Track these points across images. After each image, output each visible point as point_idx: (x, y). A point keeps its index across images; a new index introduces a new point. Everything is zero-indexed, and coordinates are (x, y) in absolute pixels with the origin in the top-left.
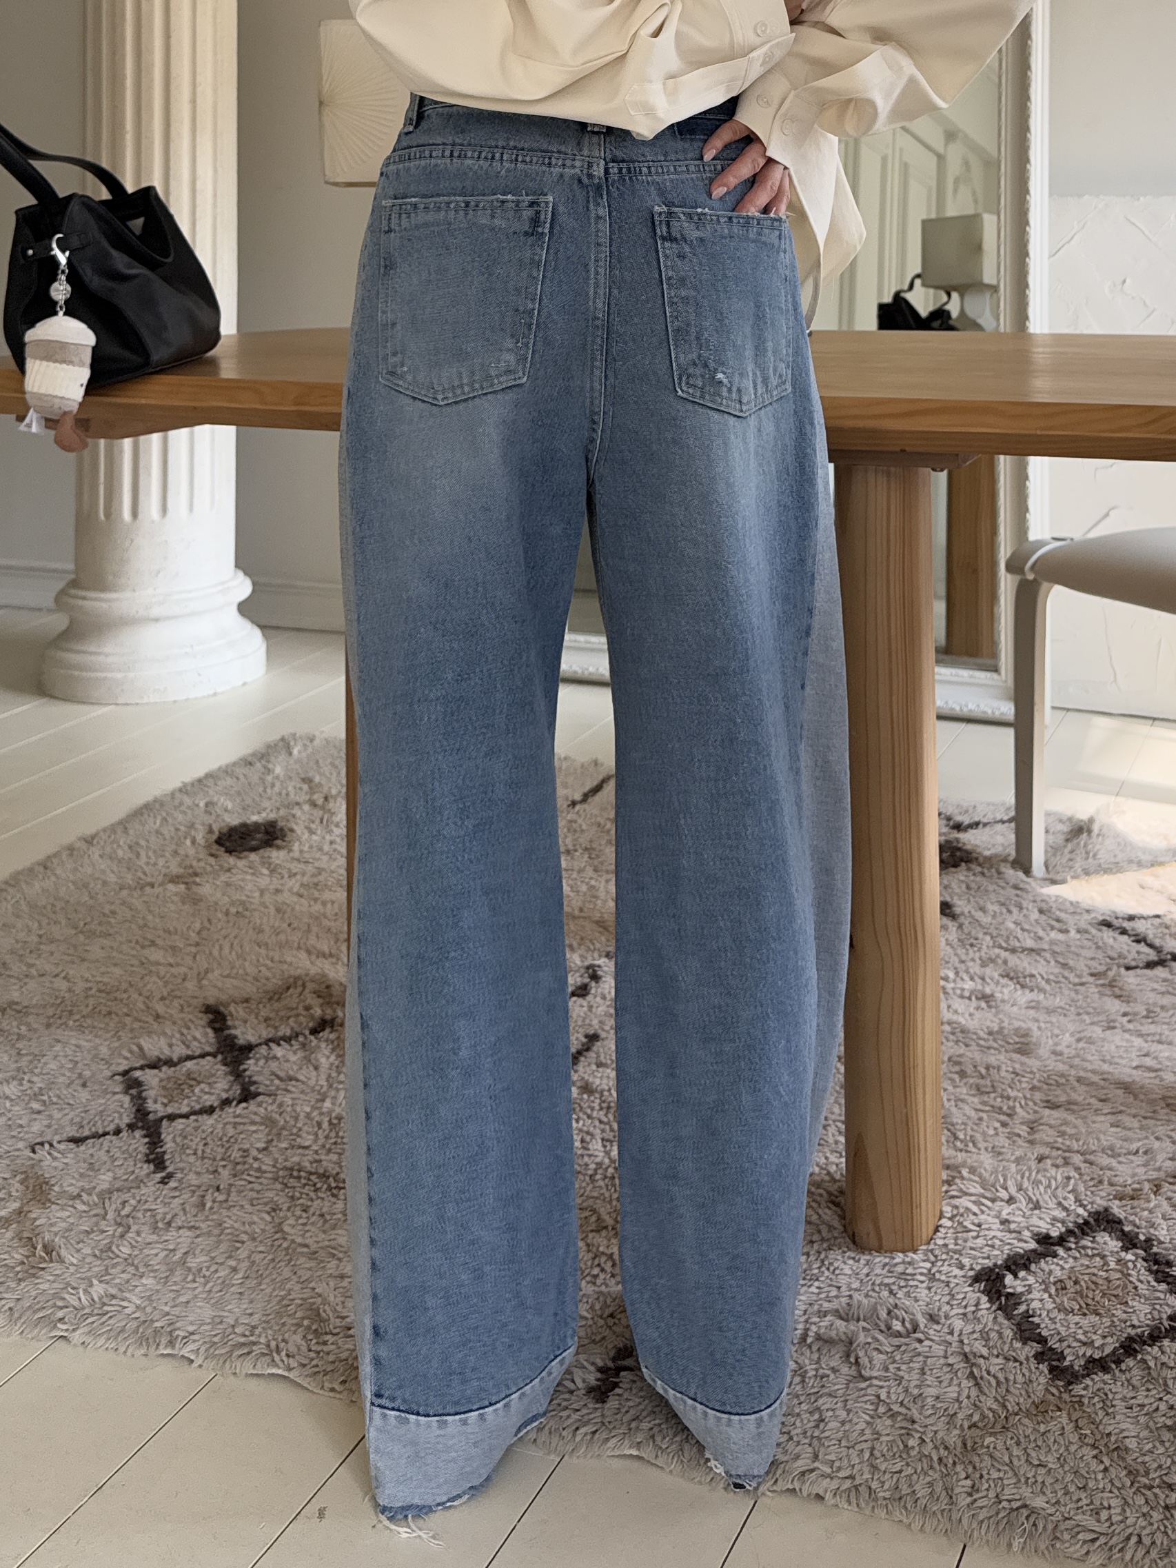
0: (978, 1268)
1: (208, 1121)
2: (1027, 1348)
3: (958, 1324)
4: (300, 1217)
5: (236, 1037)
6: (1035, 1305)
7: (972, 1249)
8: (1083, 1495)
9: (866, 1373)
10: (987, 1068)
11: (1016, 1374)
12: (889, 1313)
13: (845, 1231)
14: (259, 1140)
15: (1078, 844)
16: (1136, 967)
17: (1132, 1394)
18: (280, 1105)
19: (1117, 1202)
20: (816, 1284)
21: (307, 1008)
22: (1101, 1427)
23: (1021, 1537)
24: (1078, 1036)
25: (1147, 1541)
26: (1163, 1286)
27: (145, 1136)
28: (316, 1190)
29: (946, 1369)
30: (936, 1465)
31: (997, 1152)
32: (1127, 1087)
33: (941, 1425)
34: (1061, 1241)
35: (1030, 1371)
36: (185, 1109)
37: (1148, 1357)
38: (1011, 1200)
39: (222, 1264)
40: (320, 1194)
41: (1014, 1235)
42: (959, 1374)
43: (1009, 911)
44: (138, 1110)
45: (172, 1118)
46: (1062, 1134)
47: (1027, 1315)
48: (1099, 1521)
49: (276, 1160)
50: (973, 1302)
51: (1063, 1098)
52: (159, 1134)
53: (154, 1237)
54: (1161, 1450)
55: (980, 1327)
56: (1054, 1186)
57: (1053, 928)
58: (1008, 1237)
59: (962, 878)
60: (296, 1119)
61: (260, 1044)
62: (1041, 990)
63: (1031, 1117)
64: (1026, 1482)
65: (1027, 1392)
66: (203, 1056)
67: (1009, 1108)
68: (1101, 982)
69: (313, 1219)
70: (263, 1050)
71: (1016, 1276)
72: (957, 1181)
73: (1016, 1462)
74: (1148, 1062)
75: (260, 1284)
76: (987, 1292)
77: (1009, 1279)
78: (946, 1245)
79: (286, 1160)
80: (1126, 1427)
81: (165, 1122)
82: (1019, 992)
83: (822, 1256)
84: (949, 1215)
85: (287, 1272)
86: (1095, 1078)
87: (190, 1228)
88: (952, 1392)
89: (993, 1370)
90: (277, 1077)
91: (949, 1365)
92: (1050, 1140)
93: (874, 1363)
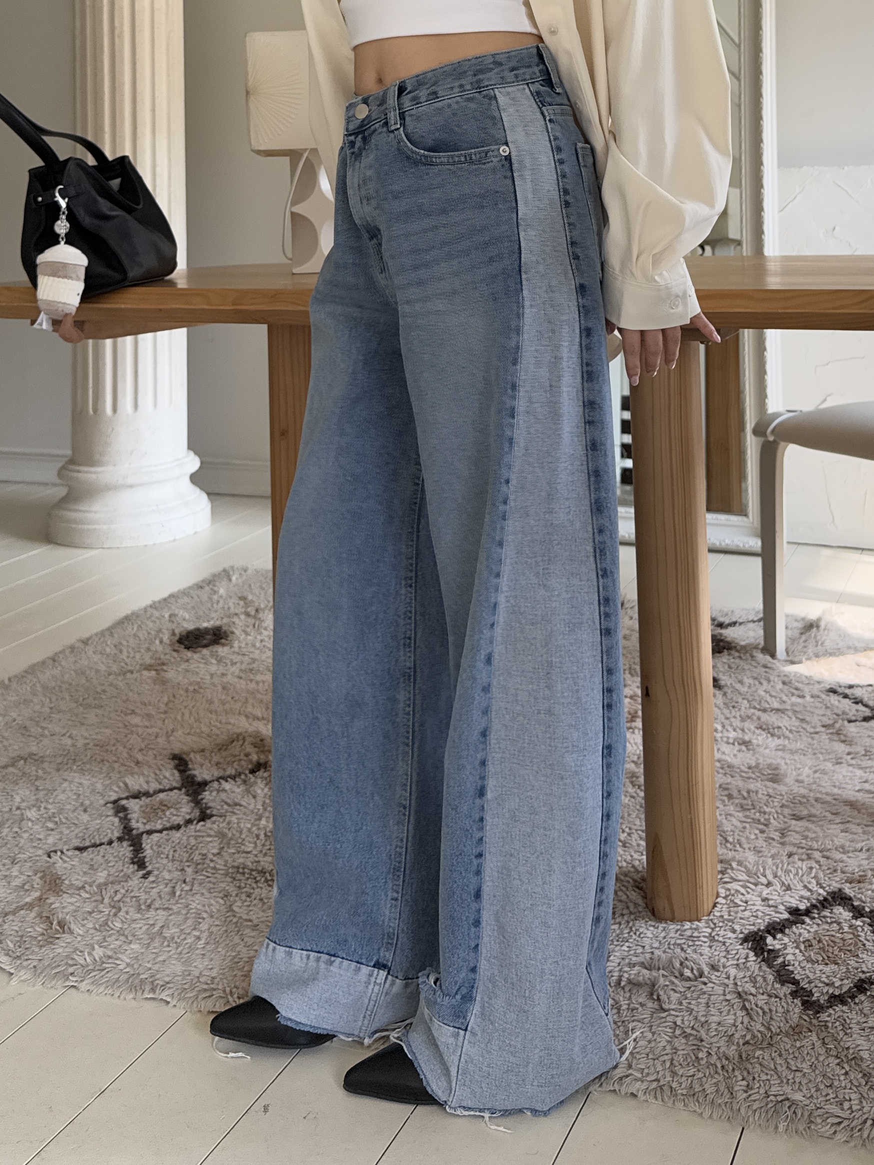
0: (746, 932)
1: (176, 835)
2: (785, 988)
3: (733, 972)
4: (246, 901)
5: (195, 776)
6: (790, 957)
7: (741, 918)
8: (830, 1091)
9: (665, 1006)
10: (748, 792)
11: (777, 1007)
12: (681, 964)
13: (647, 907)
14: (214, 847)
15: (810, 635)
16: (856, 721)
17: (864, 1020)
18: (229, 823)
19: (848, 885)
20: (627, 944)
21: (247, 755)
22: (842, 1043)
23: (785, 1121)
24: (814, 769)
27: (130, 846)
28: (257, 882)
29: (724, 1003)
30: (720, 1070)
31: (757, 851)
32: (852, 804)
33: (722, 1043)
34: (807, 912)
35: (788, 1004)
36: (159, 827)
38: (769, 884)
39: (189, 934)
40: (259, 885)
41: (772, 909)
42: (735, 1007)
43: (761, 683)
44: (125, 828)
45: (150, 832)
46: (806, 838)
47: (784, 965)
48: (842, 1109)
49: (226, 861)
50: (743, 956)
51: (805, 812)
52: (141, 844)
53: (139, 916)
55: (748, 974)
56: (801, 874)
57: (793, 695)
58: (768, 910)
59: (725, 661)
60: (241, 833)
61: (213, 781)
62: (786, 737)
63: (782, 826)
64: (787, 1082)
65: (786, 1019)
66: (171, 790)
67: (765, 819)
68: (831, 731)
69: (255, 902)
70: (216, 784)
71: (774, 938)
72: (729, 871)
73: (779, 1068)
74: (867, 786)
75: (217, 948)
76: (753, 949)
77: (769, 939)
78: (722, 916)
79: (234, 861)
80: (861, 1043)
81: (144, 836)
82: (770, 739)
83: (631, 924)
84: (723, 895)
85: (237, 939)
86: (829, 799)
87: (164, 909)
88: (730, 1019)
89: (760, 1003)
90: (226, 803)
91: (727, 1000)
92: (796, 842)
93: (671, 999)
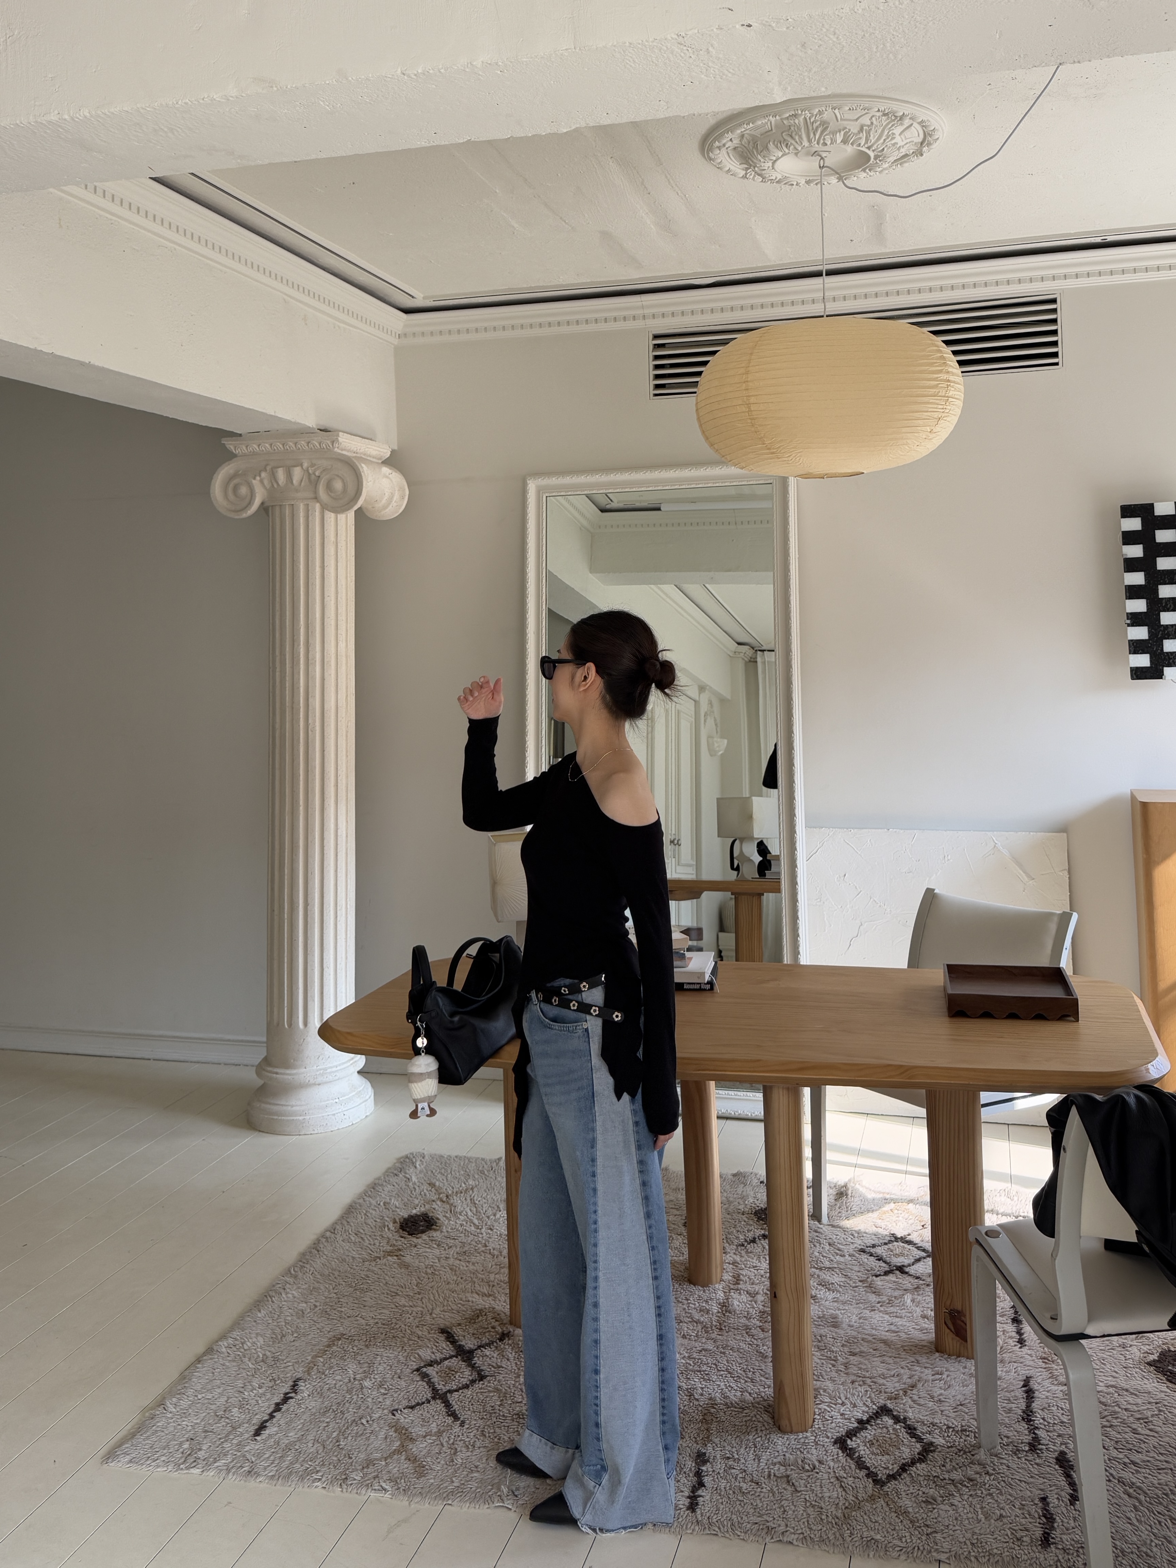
0: (835, 1437)
1: (468, 1392)
2: (862, 1472)
3: (832, 1464)
5: (463, 1346)
6: (862, 1452)
7: (831, 1428)
8: (895, 1532)
9: (799, 1489)
10: (820, 1337)
11: (859, 1484)
12: (802, 1461)
13: (775, 1424)
14: (496, 1400)
15: (842, 1202)
16: (880, 1275)
17: (907, 1489)
18: (499, 1381)
19: (889, 1401)
20: (768, 1450)
21: (493, 1328)
22: (897, 1504)
23: (873, 1551)
24: (859, 1316)
25: (921, 1548)
26: (914, 1440)
27: (442, 1403)
29: (830, 1484)
30: (834, 1525)
31: (832, 1380)
32: (885, 1342)
33: (833, 1509)
34: (868, 1422)
35: (865, 1482)
36: (455, 1387)
37: (912, 1472)
38: (843, 1404)
41: (847, 1421)
42: (836, 1486)
44: (433, 1389)
46: (860, 1369)
48: (902, 1542)
50: (836, 1453)
51: (858, 1350)
52: (449, 1401)
53: (470, 1453)
54: (922, 1511)
55: (841, 1465)
56: (861, 1395)
57: (837, 1254)
58: (845, 1422)
60: (510, 1388)
61: (477, 1349)
62: (838, 1291)
63: (845, 1361)
64: (871, 1529)
65: (865, 1491)
66: (451, 1358)
67: (835, 1357)
68: (865, 1285)
70: (479, 1351)
71: (851, 1440)
72: (819, 1396)
73: (866, 1521)
74: (893, 1328)
76: (841, 1448)
77: (849, 1442)
78: (819, 1428)
80: (906, 1502)
81: (448, 1394)
82: (828, 1293)
83: (768, 1437)
84: (818, 1413)
86: (870, 1338)
87: (484, 1447)
88: (835, 1494)
89: (850, 1483)
90: (492, 1366)
91: (832, 1482)
92: (856, 1372)
93: (801, 1484)
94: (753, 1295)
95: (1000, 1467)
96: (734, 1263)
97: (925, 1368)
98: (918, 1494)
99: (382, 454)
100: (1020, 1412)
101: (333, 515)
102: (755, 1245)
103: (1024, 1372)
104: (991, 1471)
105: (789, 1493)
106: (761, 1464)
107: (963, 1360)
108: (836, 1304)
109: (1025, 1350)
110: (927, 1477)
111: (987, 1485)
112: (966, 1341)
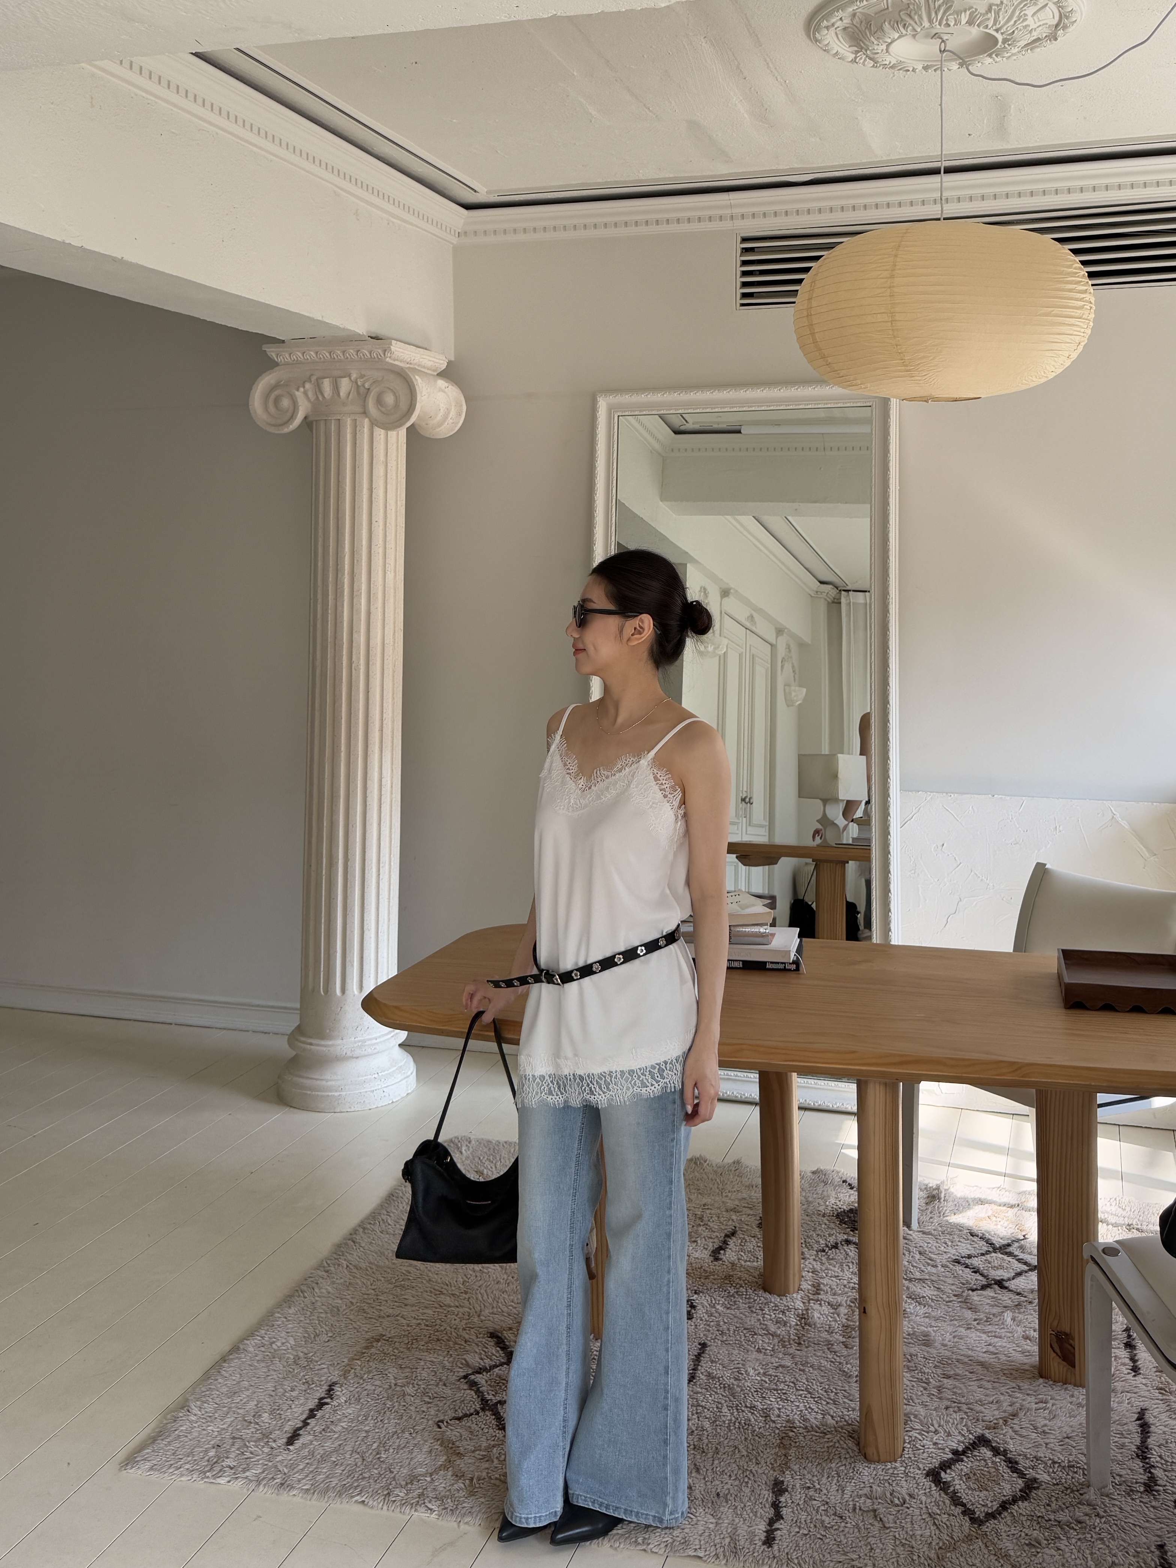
0: (927, 1469)
2: (957, 1509)
3: (924, 1498)
6: (958, 1487)
7: (923, 1459)
9: (887, 1525)
10: (911, 1356)
11: (955, 1522)
12: (891, 1494)
13: (860, 1452)
15: (934, 1204)
16: (976, 1289)
17: (1008, 1529)
19: (987, 1431)
20: (853, 1481)
22: (997, 1546)
24: (954, 1334)
26: (1015, 1475)
27: (493, 1415)
29: (922, 1521)
31: (924, 1405)
32: (982, 1364)
33: (925, 1549)
34: (964, 1452)
35: (961, 1520)
37: (1013, 1511)
38: (936, 1432)
41: (941, 1451)
42: (929, 1523)
44: (482, 1400)
46: (955, 1393)
50: (928, 1487)
51: (952, 1372)
54: (1025, 1555)
55: (933, 1500)
56: (956, 1423)
57: (929, 1264)
58: (938, 1452)
62: (930, 1306)
63: (938, 1384)
65: (961, 1530)
66: (501, 1365)
67: (926, 1379)
68: (959, 1300)
71: (946, 1473)
72: (909, 1422)
73: (962, 1563)
74: (991, 1348)
76: (934, 1481)
77: (943, 1474)
78: (910, 1458)
80: (1008, 1545)
82: (918, 1308)
83: (853, 1465)
84: (908, 1441)
86: (966, 1360)
88: (927, 1532)
89: (944, 1520)
91: (924, 1519)
92: (950, 1397)
93: (889, 1520)
94: (835, 1307)
95: (1112, 1509)
96: (814, 1271)
97: (1028, 1395)
98: (1020, 1535)
99: (437, 365)
100: (1134, 1448)
101: (383, 432)
102: (838, 1251)
103: (1139, 1404)
104: (1102, 1514)
105: (876, 1529)
106: (845, 1496)
107: (1070, 1387)
108: (927, 1320)
109: (1139, 1378)
110: (1031, 1518)
111: (1098, 1529)
112: (1073, 1366)
